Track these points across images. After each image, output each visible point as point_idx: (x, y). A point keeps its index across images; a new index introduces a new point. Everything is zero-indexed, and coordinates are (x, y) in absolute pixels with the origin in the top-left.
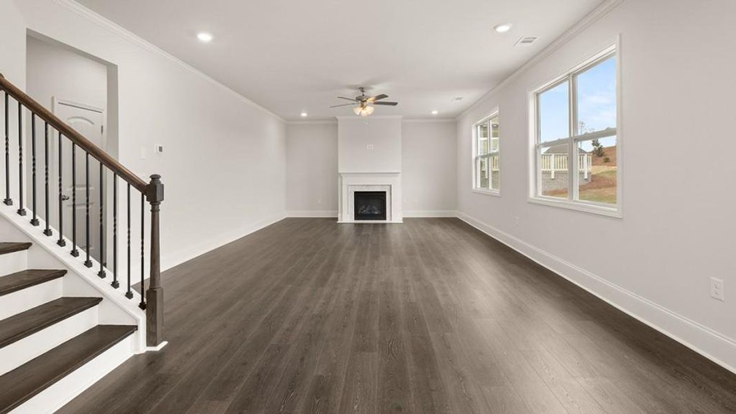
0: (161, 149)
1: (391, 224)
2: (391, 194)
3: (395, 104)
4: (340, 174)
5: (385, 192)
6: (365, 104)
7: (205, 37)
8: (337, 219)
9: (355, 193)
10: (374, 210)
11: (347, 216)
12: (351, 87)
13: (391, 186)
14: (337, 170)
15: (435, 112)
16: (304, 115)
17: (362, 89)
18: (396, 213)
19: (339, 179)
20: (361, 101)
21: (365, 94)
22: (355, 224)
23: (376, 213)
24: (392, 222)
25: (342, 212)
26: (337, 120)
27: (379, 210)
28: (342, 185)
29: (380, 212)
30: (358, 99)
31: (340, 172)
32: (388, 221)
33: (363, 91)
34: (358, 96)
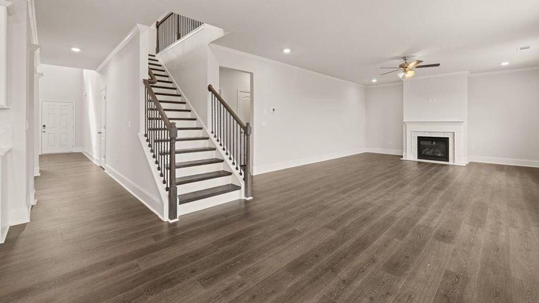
0: (274, 110)
1: (454, 166)
2: (454, 140)
3: (438, 65)
4: (405, 122)
5: (448, 138)
6: (407, 69)
7: (287, 51)
8: (402, 157)
9: (418, 137)
10: (438, 153)
11: (411, 154)
12: (396, 58)
13: (454, 133)
14: (402, 119)
15: (505, 64)
16: (374, 81)
17: (405, 58)
18: (459, 157)
19: (404, 126)
20: (404, 67)
21: (407, 61)
22: (419, 163)
23: (439, 155)
24: (455, 164)
25: (406, 152)
26: (402, 82)
27: (442, 152)
28: (406, 131)
29: (442, 155)
30: (401, 66)
31: (404, 121)
32: (450, 163)
33: (405, 60)
34: (401, 63)
